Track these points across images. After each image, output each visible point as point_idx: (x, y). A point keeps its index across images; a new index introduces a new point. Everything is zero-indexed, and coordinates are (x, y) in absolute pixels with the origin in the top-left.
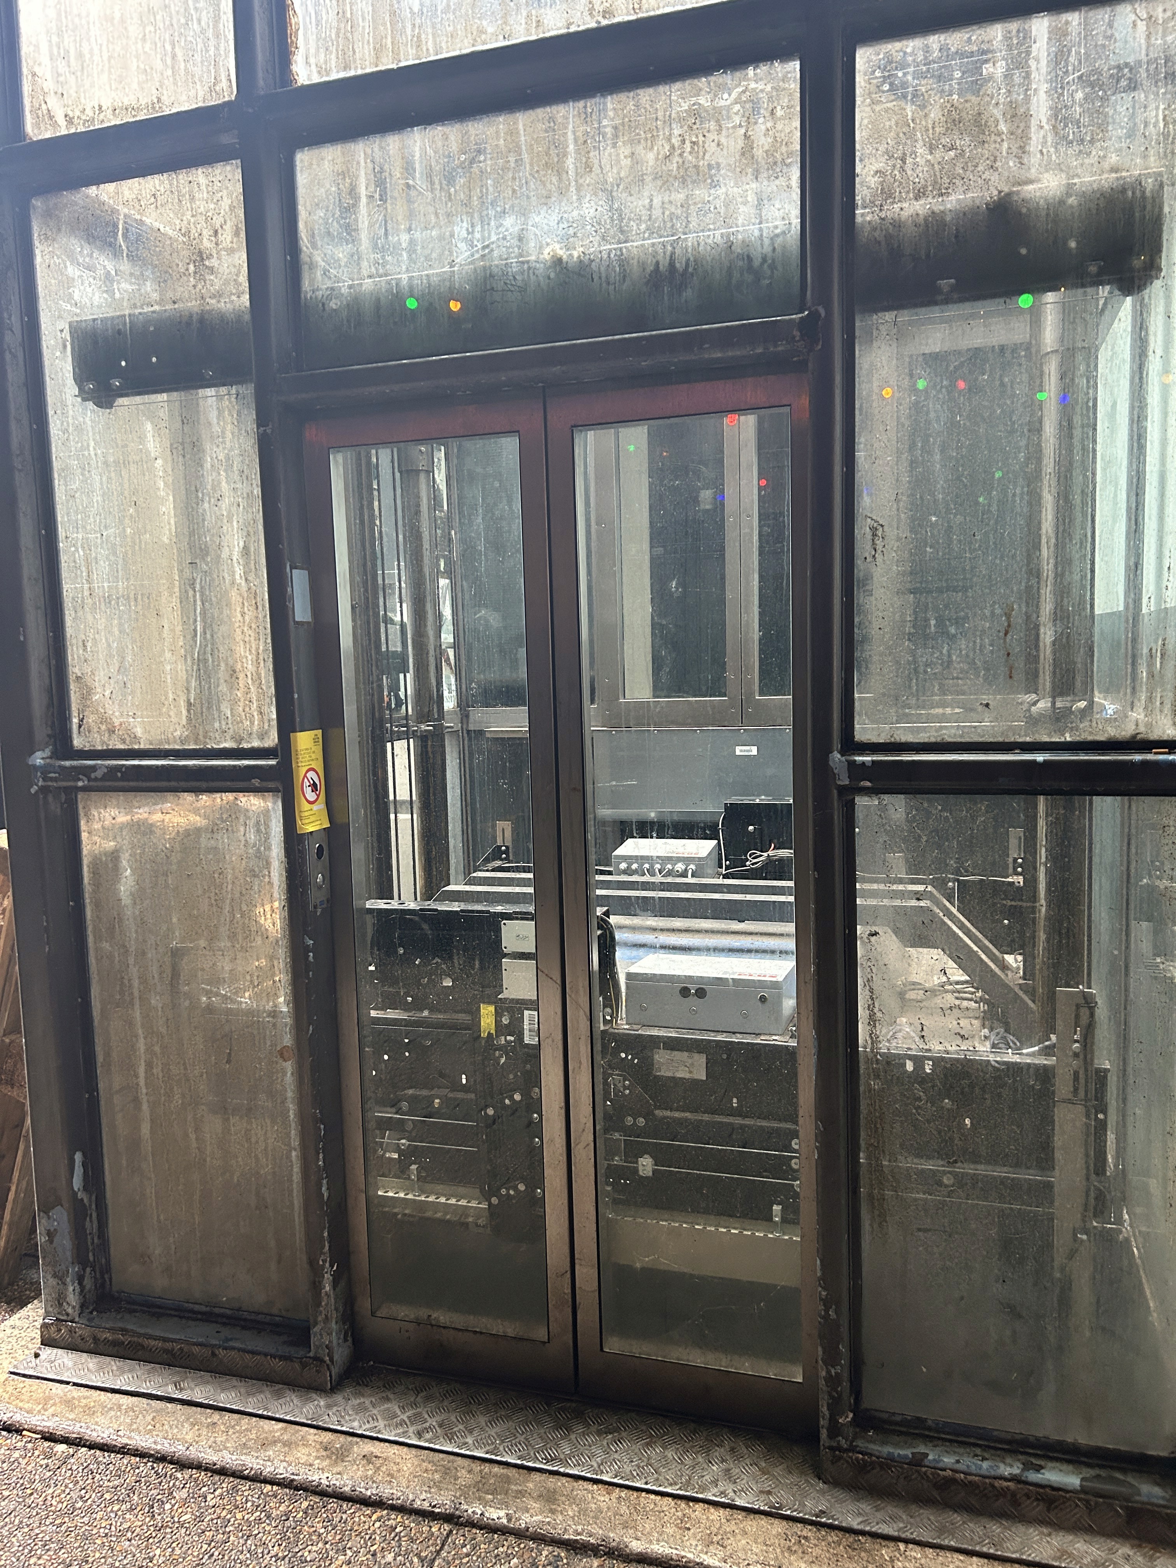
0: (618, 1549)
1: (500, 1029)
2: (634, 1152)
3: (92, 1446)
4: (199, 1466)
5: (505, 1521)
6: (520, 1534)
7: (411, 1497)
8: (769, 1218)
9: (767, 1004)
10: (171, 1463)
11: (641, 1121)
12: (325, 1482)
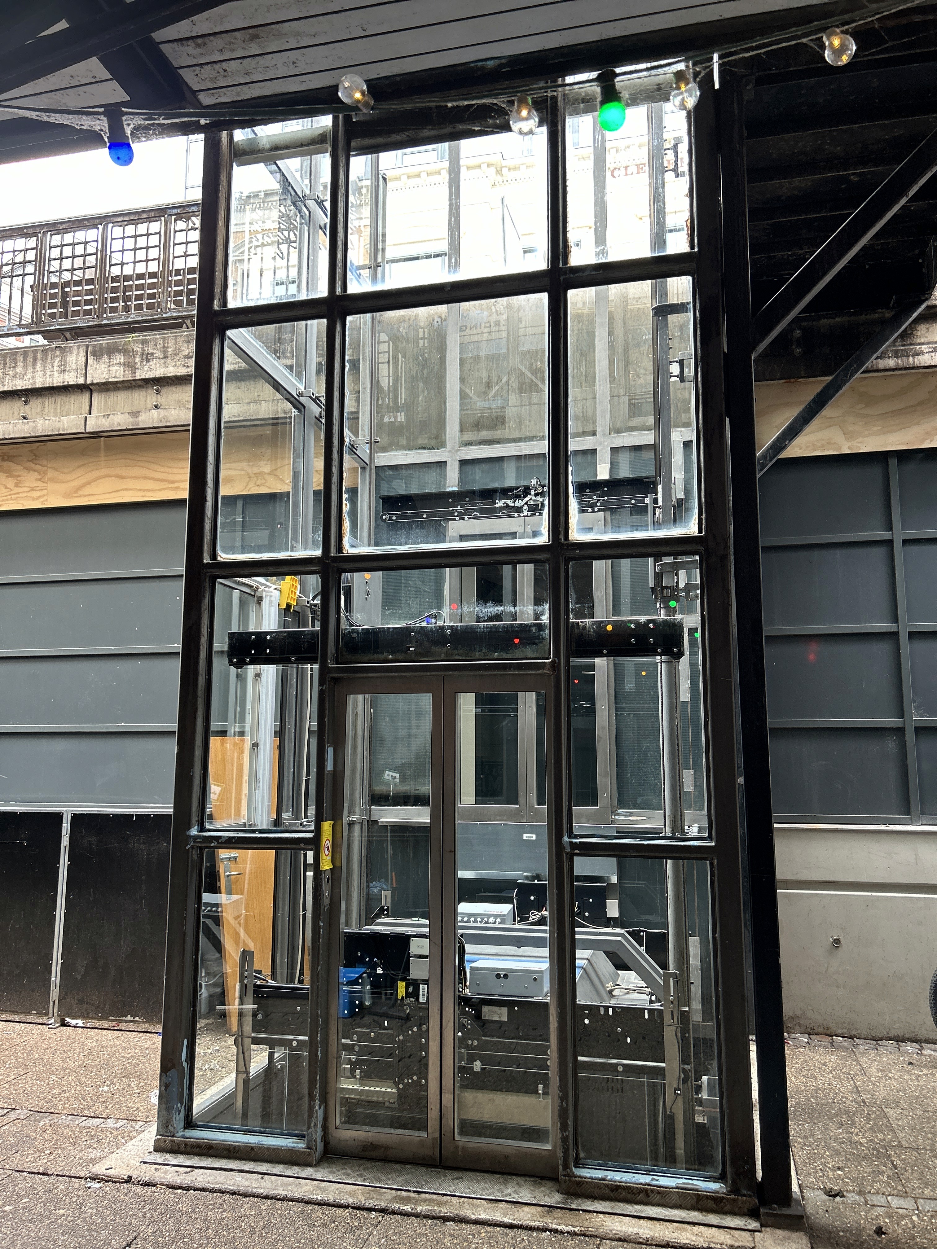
0: (464, 1219)
1: (408, 995)
2: (471, 1059)
3: (196, 1189)
4: (254, 1196)
5: (410, 1210)
6: (417, 1216)
7: (363, 1202)
8: (536, 1092)
9: (536, 983)
10: (239, 1195)
11: (476, 1043)
12: (320, 1198)
